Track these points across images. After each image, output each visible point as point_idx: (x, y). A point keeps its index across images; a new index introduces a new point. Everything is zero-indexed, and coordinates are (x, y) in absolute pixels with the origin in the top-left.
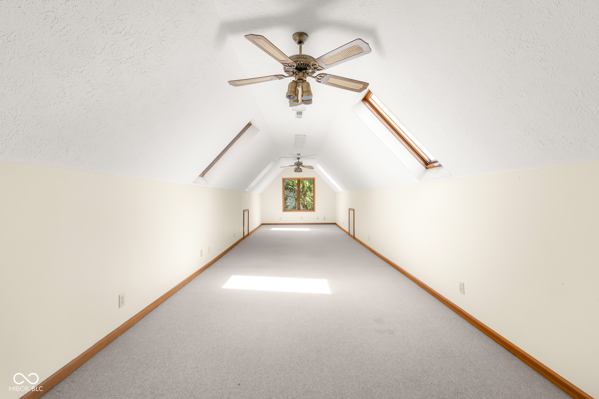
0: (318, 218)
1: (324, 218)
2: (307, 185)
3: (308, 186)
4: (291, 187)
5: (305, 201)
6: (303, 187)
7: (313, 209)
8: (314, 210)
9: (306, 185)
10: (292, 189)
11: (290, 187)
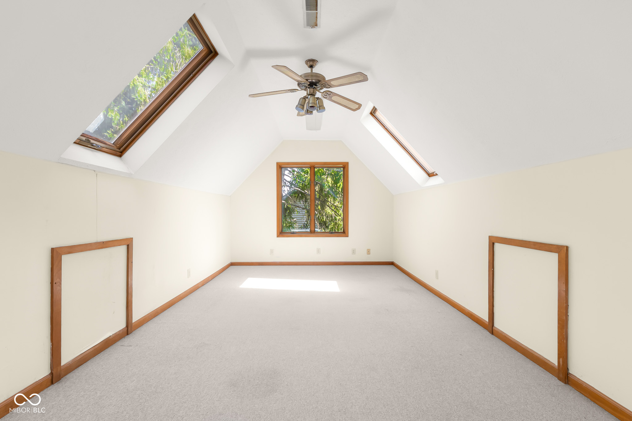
0: (354, 252)
1: (369, 252)
2: (328, 182)
3: (331, 185)
4: (300, 190)
5: (324, 214)
6: (322, 189)
7: (344, 233)
8: (346, 233)
9: (326, 183)
10: (301, 193)
11: (297, 189)
